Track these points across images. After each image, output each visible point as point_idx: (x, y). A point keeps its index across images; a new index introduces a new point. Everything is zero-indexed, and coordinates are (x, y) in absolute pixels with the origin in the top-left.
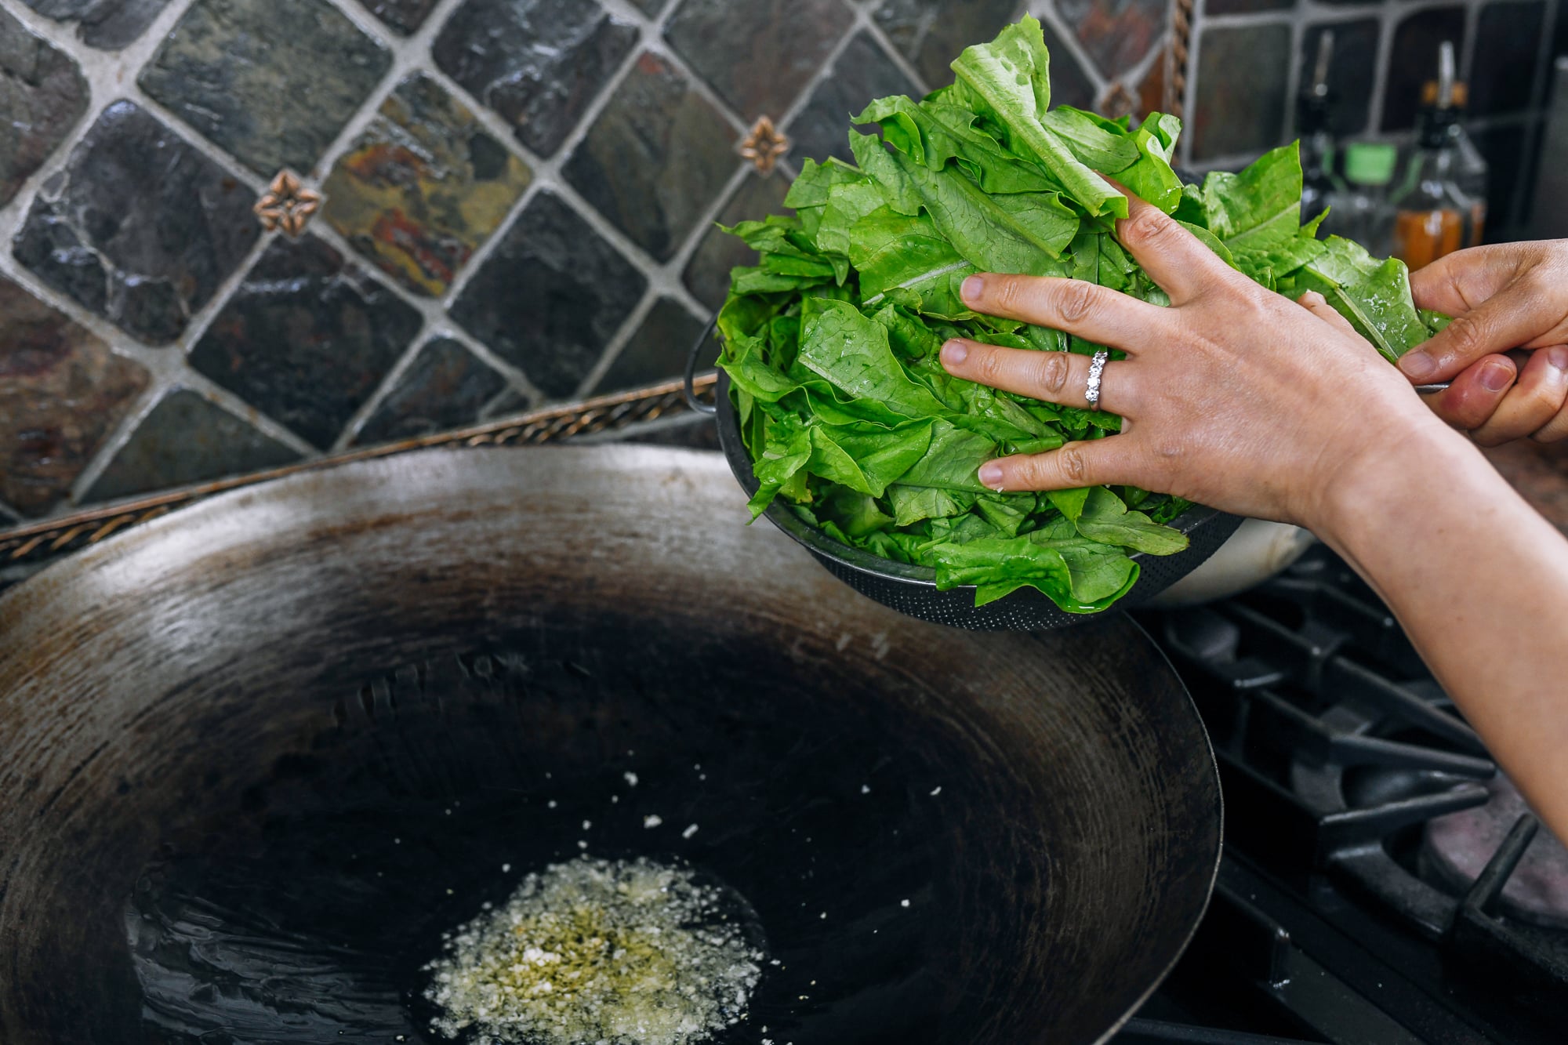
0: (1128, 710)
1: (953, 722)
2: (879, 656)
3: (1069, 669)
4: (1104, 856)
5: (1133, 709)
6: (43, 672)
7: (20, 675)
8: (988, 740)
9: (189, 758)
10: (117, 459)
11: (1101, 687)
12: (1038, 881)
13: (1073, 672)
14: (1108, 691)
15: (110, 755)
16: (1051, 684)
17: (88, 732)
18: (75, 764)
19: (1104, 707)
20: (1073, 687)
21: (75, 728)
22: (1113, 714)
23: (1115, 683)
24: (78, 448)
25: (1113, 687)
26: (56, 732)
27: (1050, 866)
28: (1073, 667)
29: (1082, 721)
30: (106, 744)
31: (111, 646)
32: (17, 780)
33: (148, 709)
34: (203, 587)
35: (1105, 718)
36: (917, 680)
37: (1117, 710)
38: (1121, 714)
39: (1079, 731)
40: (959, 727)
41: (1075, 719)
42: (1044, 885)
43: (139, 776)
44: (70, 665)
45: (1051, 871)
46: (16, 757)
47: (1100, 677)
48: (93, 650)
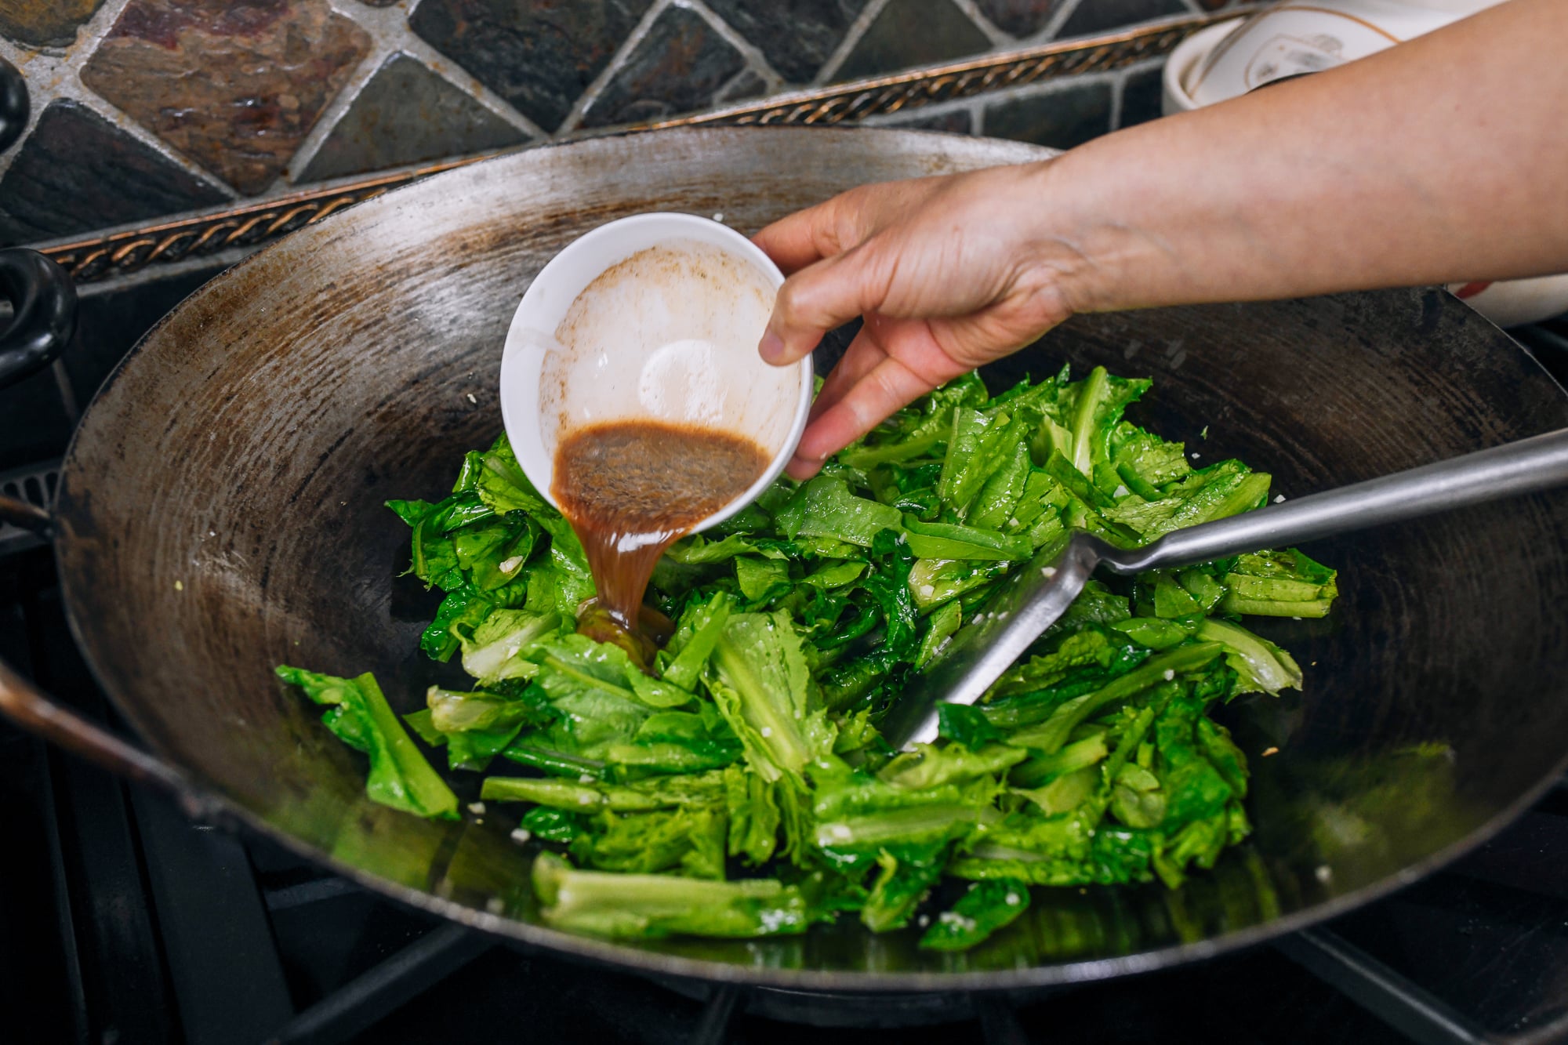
0: (1491, 424)
1: (1265, 438)
2: (1175, 365)
3: (1411, 379)
4: (1475, 583)
5: (1498, 423)
6: (284, 351)
7: (261, 353)
8: (1309, 456)
9: (434, 452)
10: (335, 134)
11: (1453, 400)
12: (1388, 608)
13: (1417, 384)
14: (1463, 404)
15: (355, 443)
16: (1388, 396)
17: (332, 418)
18: (322, 450)
19: (1459, 422)
20: (1417, 399)
21: (319, 413)
22: (1471, 429)
23: (1473, 395)
24: (296, 119)
25: (1470, 400)
26: (300, 416)
27: (1401, 592)
28: (1416, 377)
29: (1431, 437)
30: (351, 431)
31: (349, 328)
32: (267, 464)
33: (389, 397)
34: (440, 270)
35: (1461, 434)
36: (1221, 392)
37: (1477, 425)
38: (1480, 428)
39: (1427, 448)
40: (1272, 443)
41: (1421, 433)
42: (1397, 612)
43: (386, 467)
44: (309, 346)
45: (1403, 597)
46: (264, 440)
47: (1452, 389)
48: (332, 330)
